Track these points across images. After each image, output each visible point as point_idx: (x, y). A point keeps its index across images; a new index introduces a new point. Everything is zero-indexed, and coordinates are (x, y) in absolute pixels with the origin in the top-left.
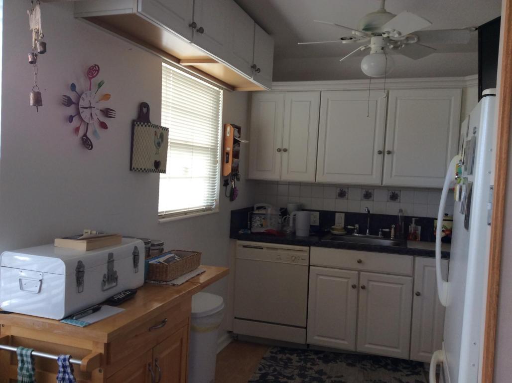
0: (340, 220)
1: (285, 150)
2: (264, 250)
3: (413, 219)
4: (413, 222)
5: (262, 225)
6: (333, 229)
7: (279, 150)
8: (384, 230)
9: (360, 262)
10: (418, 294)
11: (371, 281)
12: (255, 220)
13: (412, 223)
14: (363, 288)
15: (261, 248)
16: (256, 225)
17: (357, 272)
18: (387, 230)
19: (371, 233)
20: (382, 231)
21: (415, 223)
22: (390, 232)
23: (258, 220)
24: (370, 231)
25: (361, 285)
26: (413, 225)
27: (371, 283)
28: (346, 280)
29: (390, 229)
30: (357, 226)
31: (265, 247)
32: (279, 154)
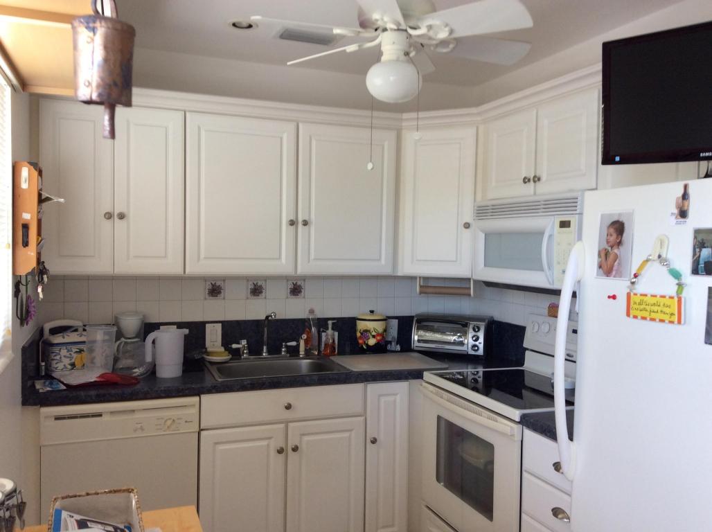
0: (213, 337)
1: (122, 216)
2: (105, 418)
3: (330, 322)
4: (330, 326)
5: (73, 365)
6: (208, 354)
7: (109, 216)
8: (289, 344)
9: (288, 407)
10: (374, 441)
11: (304, 435)
12: (58, 357)
13: (328, 329)
14: (295, 449)
15: (100, 415)
16: (60, 366)
17: (282, 426)
18: (294, 343)
19: (269, 352)
20: (287, 346)
21: (333, 329)
22: (298, 346)
23: (65, 356)
24: (268, 348)
25: (291, 445)
26: (330, 331)
27: (306, 438)
28: (264, 443)
29: (298, 341)
30: (244, 342)
31: (107, 412)
32: (108, 223)
